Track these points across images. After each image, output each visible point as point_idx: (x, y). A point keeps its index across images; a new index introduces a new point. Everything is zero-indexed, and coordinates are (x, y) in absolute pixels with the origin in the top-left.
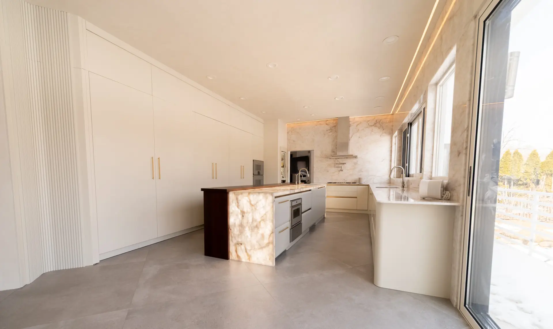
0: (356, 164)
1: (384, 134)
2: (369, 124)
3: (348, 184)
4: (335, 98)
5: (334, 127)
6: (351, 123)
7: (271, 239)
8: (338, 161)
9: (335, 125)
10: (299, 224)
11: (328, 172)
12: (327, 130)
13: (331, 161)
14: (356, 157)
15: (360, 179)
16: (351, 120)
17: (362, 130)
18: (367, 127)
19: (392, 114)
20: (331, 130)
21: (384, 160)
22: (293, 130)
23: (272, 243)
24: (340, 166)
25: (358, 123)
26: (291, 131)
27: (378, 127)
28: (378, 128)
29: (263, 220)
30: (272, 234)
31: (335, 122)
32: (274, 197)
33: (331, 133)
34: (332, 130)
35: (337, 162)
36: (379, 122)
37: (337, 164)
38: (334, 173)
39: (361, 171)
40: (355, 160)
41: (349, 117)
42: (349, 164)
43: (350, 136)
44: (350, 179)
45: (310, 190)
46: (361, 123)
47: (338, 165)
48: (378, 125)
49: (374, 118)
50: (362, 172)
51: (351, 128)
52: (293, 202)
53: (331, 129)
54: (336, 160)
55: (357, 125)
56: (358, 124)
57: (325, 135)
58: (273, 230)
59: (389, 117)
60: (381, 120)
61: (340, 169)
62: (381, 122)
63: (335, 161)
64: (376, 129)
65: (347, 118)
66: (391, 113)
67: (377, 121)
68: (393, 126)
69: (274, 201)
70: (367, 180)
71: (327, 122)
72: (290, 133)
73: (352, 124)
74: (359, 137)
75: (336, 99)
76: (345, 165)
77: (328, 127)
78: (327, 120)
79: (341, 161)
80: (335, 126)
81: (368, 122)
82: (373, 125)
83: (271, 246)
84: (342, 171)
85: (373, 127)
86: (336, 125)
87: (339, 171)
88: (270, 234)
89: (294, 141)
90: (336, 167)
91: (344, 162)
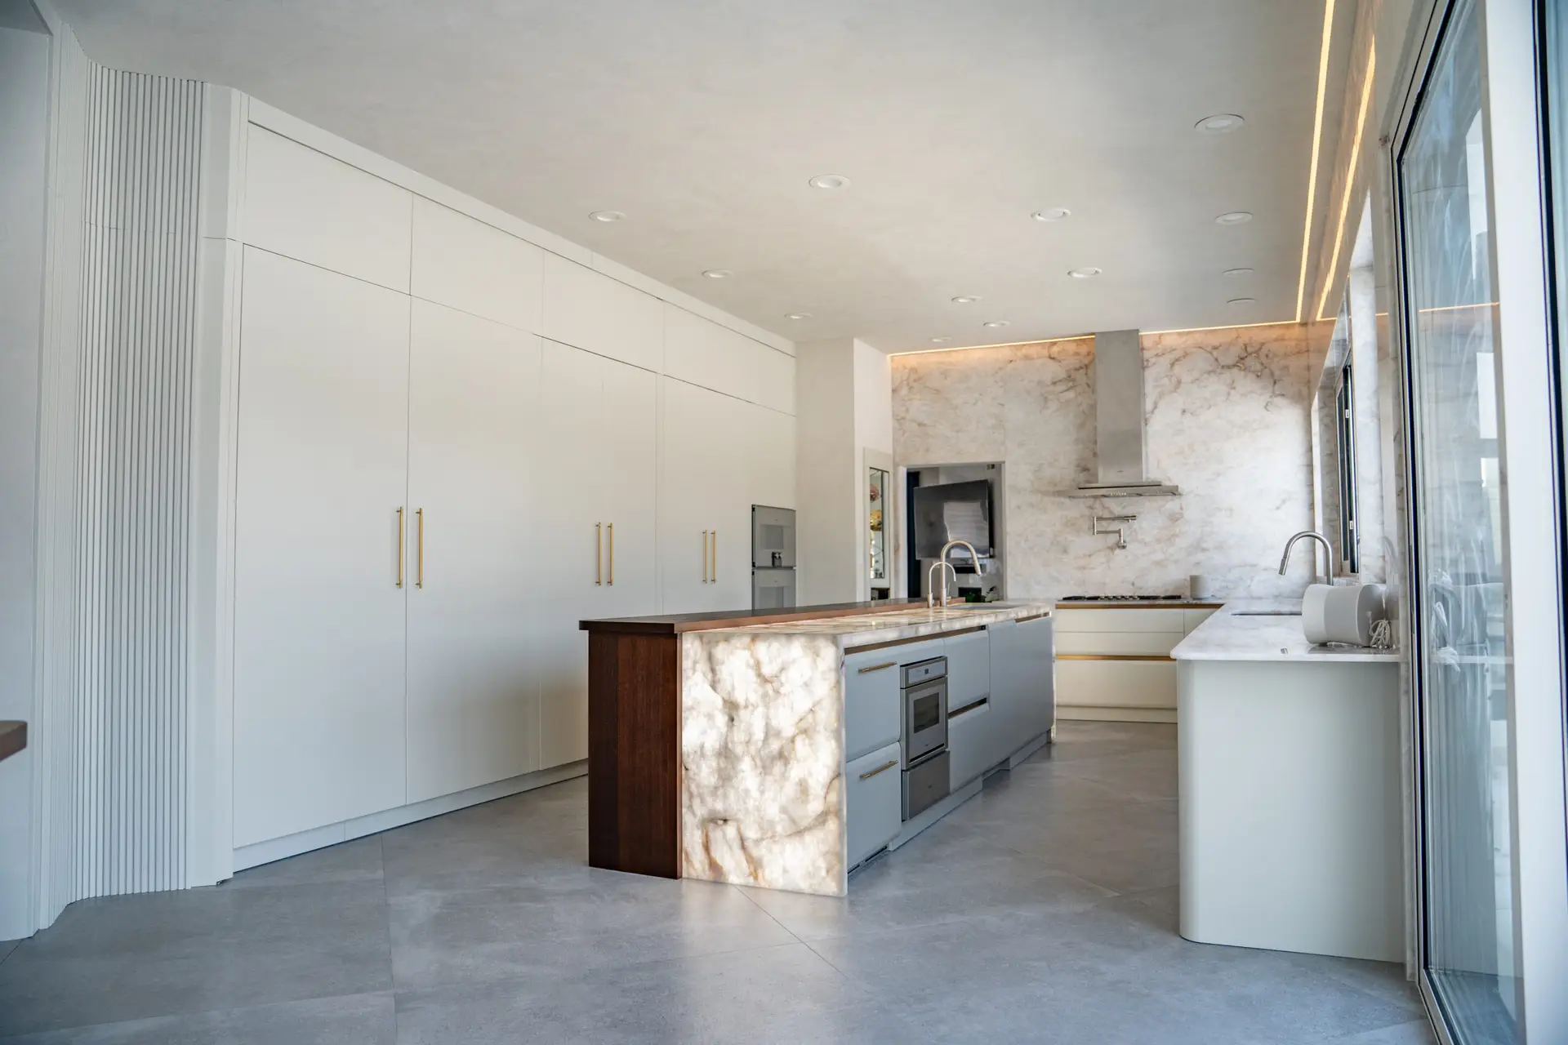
0: (1175, 518)
1: (1279, 401)
2: (1216, 360)
3: (1149, 601)
5: (1081, 368)
6: (1147, 354)
8: (1104, 507)
9: (1086, 361)
10: (939, 754)
11: (1065, 551)
12: (1054, 383)
13: (1076, 509)
14: (1174, 492)
15: (1194, 581)
16: (1146, 343)
17: (1192, 382)
18: (1209, 373)
19: (1304, 324)
20: (1071, 384)
21: (1284, 502)
22: (915, 381)
24: (1114, 526)
25: (1175, 355)
26: (908, 384)
27: (1253, 372)
28: (1252, 376)
29: (804, 732)
30: (836, 784)
31: (1084, 349)
32: (842, 651)
33: (1071, 395)
34: (1074, 380)
35: (1100, 514)
36: (1256, 352)
37: (1100, 519)
38: (1090, 556)
39: (1198, 547)
40: (1171, 504)
41: (1137, 331)
42: (1149, 519)
43: (1149, 406)
44: (1154, 584)
45: (980, 628)
46: (1186, 355)
47: (1104, 523)
48: (1250, 361)
49: (1237, 337)
50: (1204, 550)
51: (1150, 375)
52: (910, 671)
53: (1069, 378)
54: (1097, 505)
55: (1172, 365)
56: (1177, 360)
57: (1046, 399)
58: (838, 767)
59: (1297, 332)
60: (1263, 344)
61: (1113, 538)
62: (1264, 351)
63: (1091, 508)
64: (1246, 383)
65: (1130, 337)
66: (1298, 320)
67: (1249, 349)
68: (1309, 368)
69: (843, 663)
70: (1224, 584)
71: (1056, 350)
72: (903, 393)
73: (1152, 360)
74: (1184, 411)
76: (1135, 524)
77: (1056, 370)
78: (1055, 343)
79: (1116, 507)
80: (1086, 367)
81: (1215, 353)
82: (1235, 366)
84: (1124, 547)
85: (1235, 370)
86: (1091, 363)
87: (1112, 549)
88: (828, 781)
89: (920, 424)
90: (1098, 533)
91: (1129, 511)
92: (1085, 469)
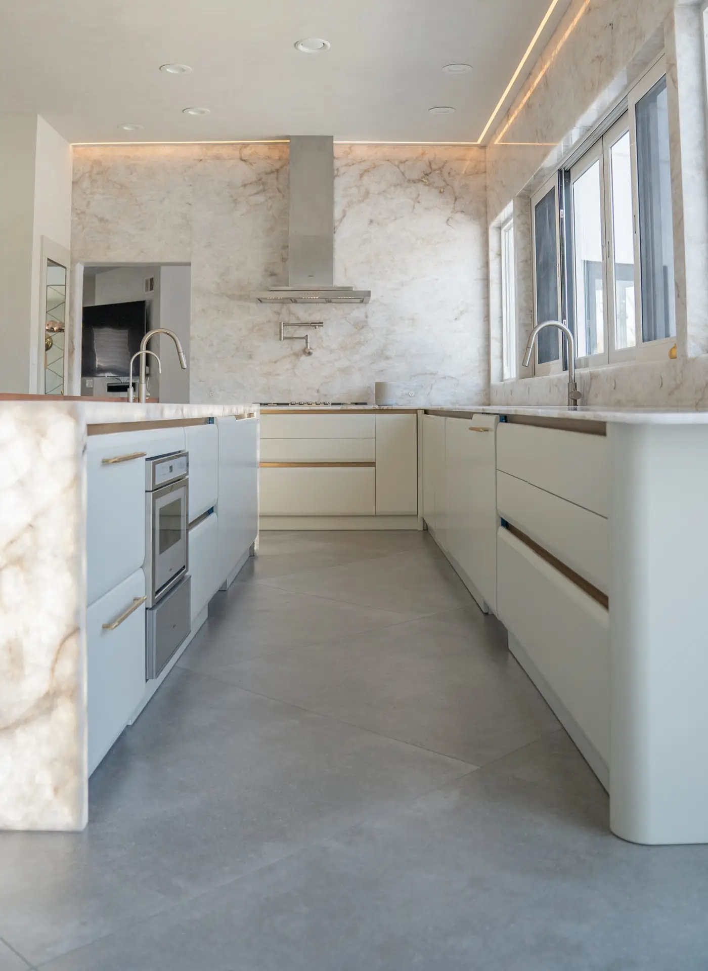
0: (361, 326)
1: (459, 216)
2: (403, 174)
3: (339, 408)
4: (296, 45)
5: (272, 172)
6: (337, 163)
7: (66, 667)
8: (290, 313)
9: (277, 165)
10: (180, 581)
11: (250, 357)
12: (245, 186)
13: (264, 314)
14: (363, 297)
15: (380, 388)
16: (337, 152)
17: (379, 194)
18: (396, 185)
19: (483, 147)
20: (261, 187)
21: (462, 313)
22: (98, 174)
23: (74, 694)
24: (301, 332)
25: (364, 166)
26: (90, 177)
27: (436, 188)
28: (436, 192)
29: (18, 561)
30: (72, 643)
31: (275, 154)
32: (84, 429)
33: (261, 198)
34: (263, 184)
35: (287, 320)
36: (441, 169)
37: (287, 324)
38: (275, 362)
39: (381, 355)
40: (357, 312)
41: (331, 138)
42: (336, 325)
43: (337, 213)
44: (338, 390)
45: (210, 420)
46: (375, 167)
47: (290, 329)
48: (435, 178)
49: (423, 154)
50: (387, 358)
51: (340, 184)
52: (157, 466)
53: (259, 181)
54: (284, 311)
55: (361, 176)
56: (367, 171)
57: (235, 201)
58: (77, 613)
59: (474, 153)
60: (446, 162)
61: (299, 345)
62: (446, 170)
63: (278, 313)
64: (429, 197)
65: (324, 143)
66: (479, 142)
67: (434, 166)
68: (486, 188)
69: (85, 447)
70: (405, 392)
71: (247, 152)
72: (86, 184)
73: (342, 170)
74: (371, 221)
75: (301, 47)
76: (321, 330)
77: (244, 173)
78: (246, 146)
79: (302, 313)
80: (277, 171)
81: (402, 167)
82: (420, 181)
83: (65, 713)
84: (310, 354)
85: (420, 186)
86: (282, 167)
87: (297, 355)
88: (58, 641)
89: (102, 220)
90: (285, 338)
91: (316, 317)
92: (273, 274)
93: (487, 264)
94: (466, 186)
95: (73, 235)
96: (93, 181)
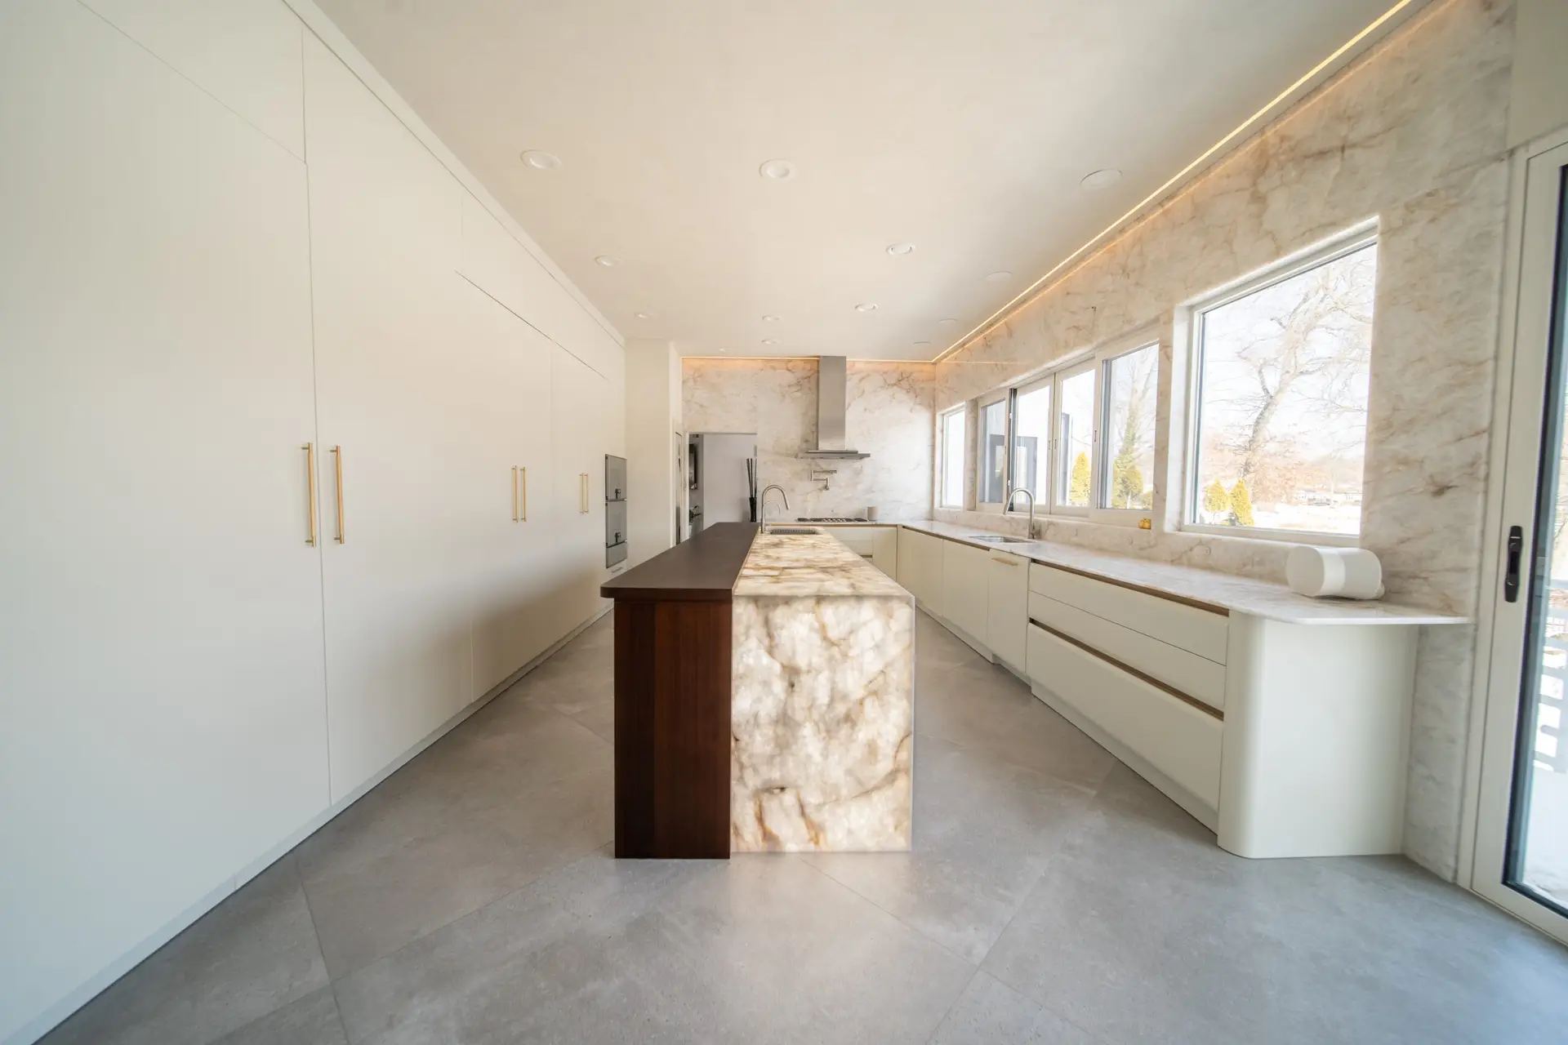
0: (858, 473)
1: (918, 407)
2: (885, 380)
6: (848, 375)
8: (817, 465)
9: (809, 374)
11: (792, 490)
12: (789, 386)
13: (800, 465)
14: (864, 457)
15: (871, 511)
16: (848, 368)
17: (871, 392)
18: (881, 388)
19: (934, 364)
20: (798, 387)
22: (693, 374)
24: (824, 476)
25: (864, 375)
26: (693, 378)
27: (905, 389)
28: (905, 391)
31: (808, 367)
33: (799, 394)
34: (803, 385)
35: (815, 469)
36: (907, 378)
37: (815, 471)
38: (807, 494)
39: (870, 490)
40: (859, 465)
41: (845, 358)
42: (844, 471)
43: (847, 402)
44: (843, 512)
46: (868, 375)
47: (817, 474)
48: (904, 383)
49: (898, 368)
50: (873, 492)
51: (849, 385)
53: (798, 383)
54: (814, 463)
55: (862, 380)
56: (863, 378)
57: (784, 396)
58: (910, 723)
59: (928, 368)
60: (911, 373)
61: (821, 485)
62: (911, 378)
63: (810, 465)
64: (901, 395)
65: (840, 361)
66: (933, 361)
67: (904, 376)
68: (934, 389)
71: (790, 365)
72: (691, 384)
73: (850, 377)
74: (866, 410)
76: (834, 474)
77: (789, 378)
78: (791, 361)
79: (824, 464)
80: (809, 377)
81: (884, 376)
82: (895, 384)
84: (828, 489)
85: (895, 387)
86: (812, 375)
87: (820, 490)
89: (701, 406)
90: (814, 480)
91: (832, 468)
92: (807, 441)
93: (934, 436)
94: (922, 388)
95: (684, 415)
96: (695, 381)
